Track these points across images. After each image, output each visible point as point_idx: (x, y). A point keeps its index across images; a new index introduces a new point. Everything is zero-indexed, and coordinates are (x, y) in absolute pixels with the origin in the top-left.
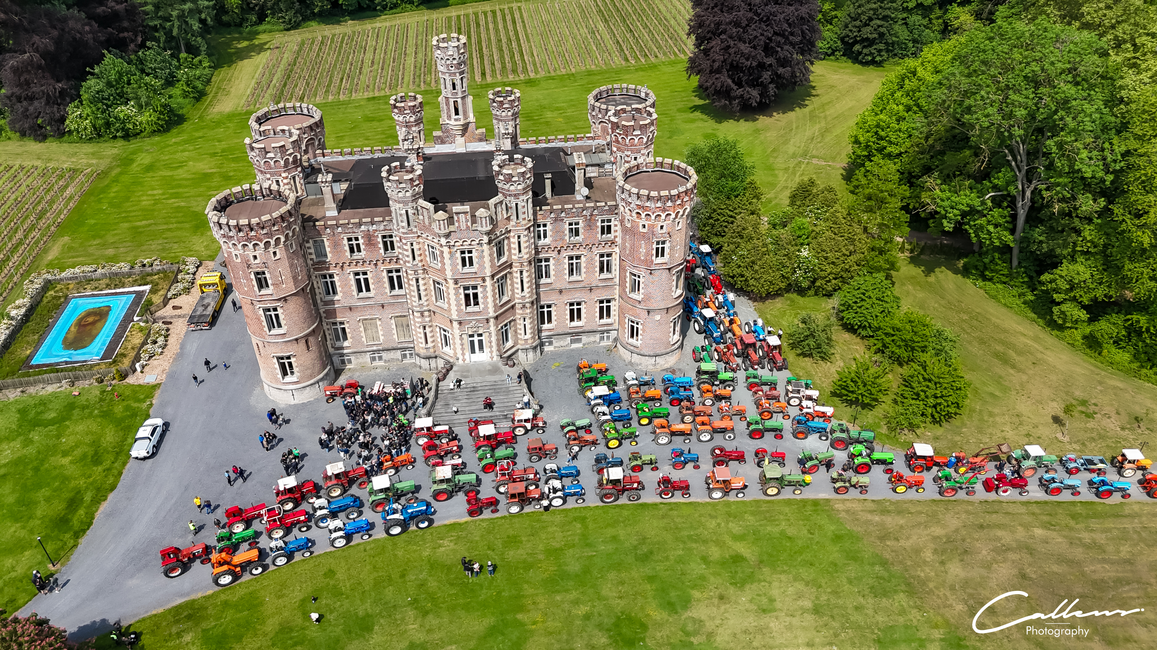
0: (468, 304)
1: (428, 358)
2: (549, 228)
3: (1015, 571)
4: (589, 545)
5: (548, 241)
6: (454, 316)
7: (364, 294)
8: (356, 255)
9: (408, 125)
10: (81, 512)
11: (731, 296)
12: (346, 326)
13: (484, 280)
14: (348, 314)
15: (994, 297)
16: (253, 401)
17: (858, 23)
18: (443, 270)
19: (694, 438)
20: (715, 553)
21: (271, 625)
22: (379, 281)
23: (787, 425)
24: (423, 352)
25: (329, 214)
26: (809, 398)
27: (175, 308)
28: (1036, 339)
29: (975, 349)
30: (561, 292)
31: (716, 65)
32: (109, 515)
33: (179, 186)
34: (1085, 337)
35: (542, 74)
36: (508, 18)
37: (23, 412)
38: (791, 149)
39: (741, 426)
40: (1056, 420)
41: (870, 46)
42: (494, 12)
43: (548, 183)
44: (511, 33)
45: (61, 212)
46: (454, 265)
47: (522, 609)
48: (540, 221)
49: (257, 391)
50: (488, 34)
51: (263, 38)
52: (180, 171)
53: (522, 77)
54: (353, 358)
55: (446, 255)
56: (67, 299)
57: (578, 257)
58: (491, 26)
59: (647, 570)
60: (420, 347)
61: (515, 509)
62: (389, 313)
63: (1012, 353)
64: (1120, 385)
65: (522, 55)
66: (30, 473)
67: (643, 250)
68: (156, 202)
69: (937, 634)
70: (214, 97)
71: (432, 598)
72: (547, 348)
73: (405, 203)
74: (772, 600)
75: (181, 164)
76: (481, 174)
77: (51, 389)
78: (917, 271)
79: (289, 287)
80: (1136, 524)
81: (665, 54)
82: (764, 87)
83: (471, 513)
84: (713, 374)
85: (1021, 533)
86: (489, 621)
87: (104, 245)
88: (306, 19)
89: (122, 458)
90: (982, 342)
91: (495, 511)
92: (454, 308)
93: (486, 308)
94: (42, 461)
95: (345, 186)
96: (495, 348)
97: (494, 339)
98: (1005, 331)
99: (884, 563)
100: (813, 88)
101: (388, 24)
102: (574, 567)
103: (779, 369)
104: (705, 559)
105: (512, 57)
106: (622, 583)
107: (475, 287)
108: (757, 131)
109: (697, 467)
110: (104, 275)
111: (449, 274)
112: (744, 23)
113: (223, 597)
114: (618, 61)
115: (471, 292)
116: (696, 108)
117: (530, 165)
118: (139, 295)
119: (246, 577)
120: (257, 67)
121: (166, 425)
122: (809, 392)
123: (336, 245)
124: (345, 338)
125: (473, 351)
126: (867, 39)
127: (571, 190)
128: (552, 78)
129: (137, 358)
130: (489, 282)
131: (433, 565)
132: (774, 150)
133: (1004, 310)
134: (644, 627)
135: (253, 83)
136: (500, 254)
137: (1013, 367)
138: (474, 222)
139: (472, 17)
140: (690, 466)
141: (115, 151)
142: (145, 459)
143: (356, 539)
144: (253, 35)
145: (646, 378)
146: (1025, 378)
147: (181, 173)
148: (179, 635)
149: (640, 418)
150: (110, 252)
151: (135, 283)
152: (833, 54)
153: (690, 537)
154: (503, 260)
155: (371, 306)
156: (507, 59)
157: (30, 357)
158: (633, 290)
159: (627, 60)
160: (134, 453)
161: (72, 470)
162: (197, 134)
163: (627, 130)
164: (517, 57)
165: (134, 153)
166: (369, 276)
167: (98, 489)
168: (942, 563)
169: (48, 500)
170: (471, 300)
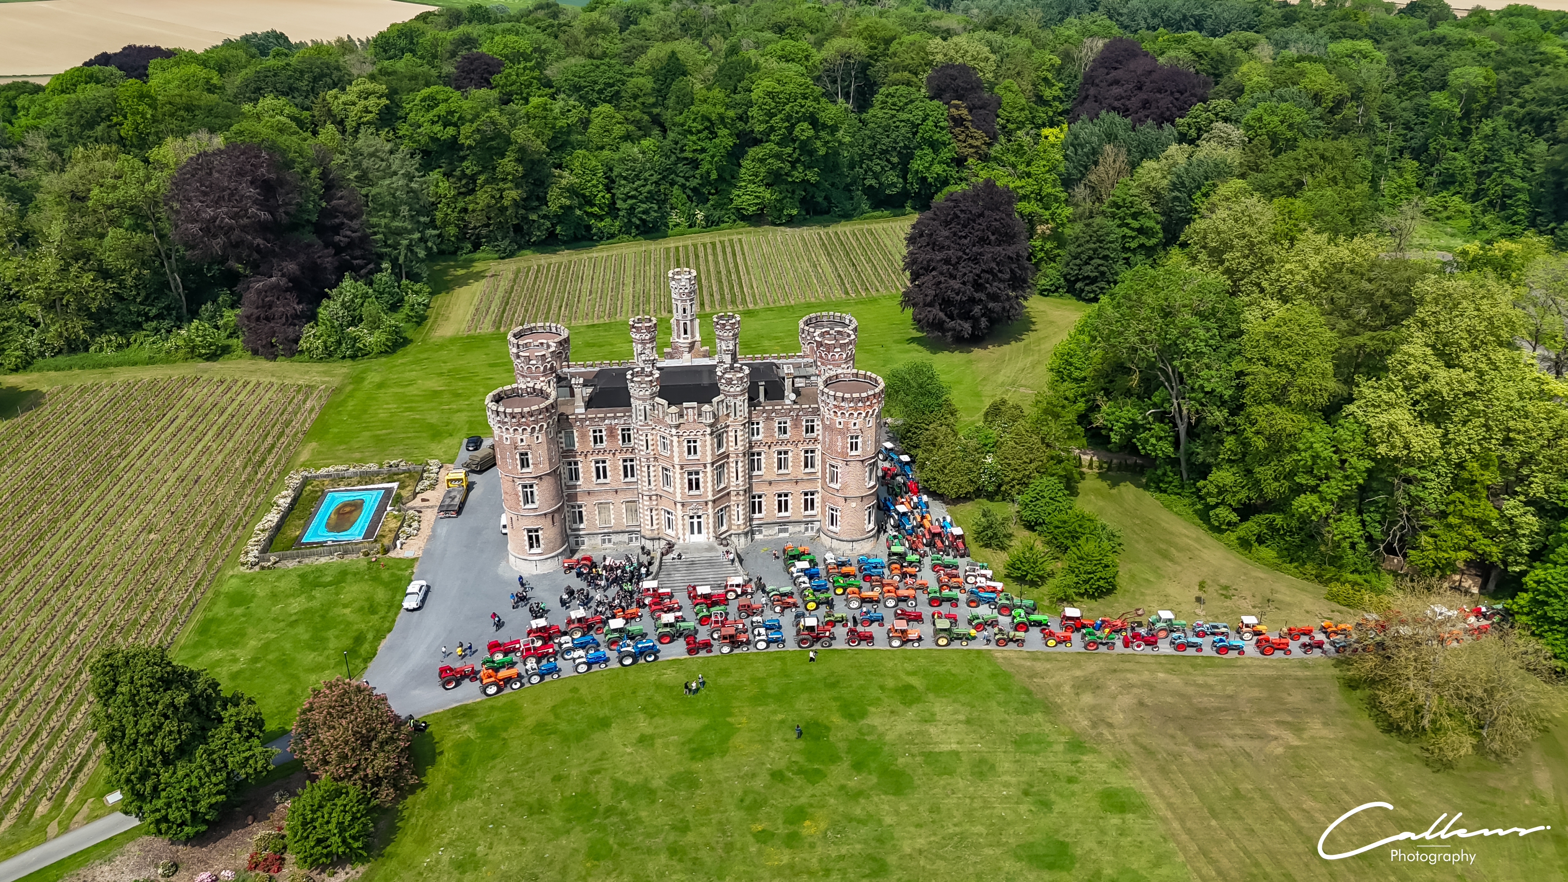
0: (690, 488)
1: (653, 539)
2: (761, 425)
3: (1135, 701)
4: (787, 676)
5: (760, 437)
6: (679, 499)
7: (602, 480)
8: (599, 446)
9: (643, 342)
10: (366, 646)
11: (925, 498)
12: (583, 509)
13: (705, 466)
14: (587, 498)
15: (1167, 507)
16: (500, 571)
17: (1078, 261)
18: (671, 457)
19: (881, 605)
20: (890, 683)
21: (530, 722)
22: (615, 468)
23: (963, 597)
24: (648, 534)
25: (577, 411)
26: (984, 576)
27: (423, 500)
28: (1198, 540)
29: (1141, 546)
30: (770, 483)
31: (929, 299)
32: (390, 648)
33: (412, 401)
34: (1239, 538)
35: (761, 305)
36: (728, 250)
37: (303, 577)
38: (1001, 378)
39: (923, 598)
40: (1198, 600)
41: (1092, 283)
42: (713, 244)
43: (762, 389)
44: (731, 266)
45: (305, 421)
46: (681, 453)
47: (731, 714)
48: (754, 420)
49: (503, 564)
50: (707, 266)
51: (478, 266)
52: (410, 388)
53: (741, 308)
54: (586, 539)
55: (675, 444)
56: (324, 494)
57: (786, 453)
58: (710, 258)
59: (833, 693)
60: (646, 530)
61: (726, 650)
62: (622, 497)
63: (1173, 551)
64: (1262, 575)
65: (741, 287)
66: (318, 619)
67: (839, 444)
68: (393, 414)
69: (1063, 739)
70: (435, 322)
71: (658, 706)
72: (758, 537)
73: (644, 400)
74: (933, 715)
75: (411, 383)
76: (706, 382)
77: (323, 560)
78: (1104, 485)
79: (545, 468)
80: (1245, 672)
81: (886, 288)
82: (975, 321)
83: (690, 651)
84: (902, 556)
85: (1146, 676)
86: (705, 721)
87: (350, 450)
88: (521, 248)
89: (393, 610)
90: (1148, 541)
91: (710, 651)
92: (678, 491)
93: (706, 491)
94: (327, 611)
95: (590, 390)
96: (711, 530)
97: (711, 520)
98: (1172, 533)
99: (1029, 693)
100: (1033, 323)
101: (605, 254)
102: (772, 689)
103: (962, 556)
104: (882, 688)
105: (732, 288)
106: (813, 701)
107: (697, 473)
108: (970, 362)
109: (881, 625)
110: (355, 474)
111: (676, 460)
112: (954, 261)
113: (489, 703)
114: (838, 294)
115: (694, 477)
116: (913, 340)
117: (747, 372)
118: (388, 491)
119: (507, 691)
120: (474, 294)
121: (428, 587)
122: (983, 572)
123: (583, 436)
124: (581, 521)
125: (692, 532)
126: (1088, 277)
127: (782, 397)
128: (771, 310)
129: (397, 537)
130: (709, 468)
131: (658, 686)
132: (984, 379)
133: (1174, 517)
134: (828, 729)
135: (472, 310)
136: (720, 445)
137: (1172, 560)
138: (700, 415)
139: (691, 249)
140: (876, 624)
141: (345, 370)
142: (414, 610)
143: (595, 668)
144: (468, 264)
145: (843, 559)
146: (1179, 568)
147: (412, 390)
148: (458, 726)
149: (836, 588)
150: (357, 455)
151: (383, 481)
152: (1056, 290)
153: (871, 673)
154: (722, 450)
155: (606, 491)
156: (726, 290)
157: (301, 536)
158: (832, 481)
159: (847, 293)
160: (406, 605)
161: (352, 617)
162: (422, 356)
163: (829, 348)
164: (736, 289)
165: (364, 372)
166: (607, 464)
167: (378, 631)
168: (1077, 694)
169: (337, 637)
170: (694, 485)
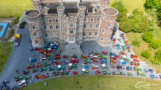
1: (62, 41)
5: (87, 21)
6: (68, 35)
7: (51, 29)
8: (51, 22)
12: (47, 34)
13: (74, 29)
25: (46, 14)
27: (15, 26)
30: (88, 30)
46: (69, 26)
48: (86, 18)
54: (48, 40)
62: (55, 32)
67: (106, 25)
72: (85, 40)
73: (61, 14)
76: (75, 8)
79: (38, 29)
93: (74, 34)
95: (49, 8)
96: (75, 40)
115: (72, 31)
117: (85, 8)
118: (9, 23)
123: (47, 21)
125: (71, 41)
127: (92, 12)
138: (74, 19)
151: (8, 20)
154: (78, 25)
158: (103, 32)
163: (104, 1)
166: (53, 26)
170: (72, 32)
